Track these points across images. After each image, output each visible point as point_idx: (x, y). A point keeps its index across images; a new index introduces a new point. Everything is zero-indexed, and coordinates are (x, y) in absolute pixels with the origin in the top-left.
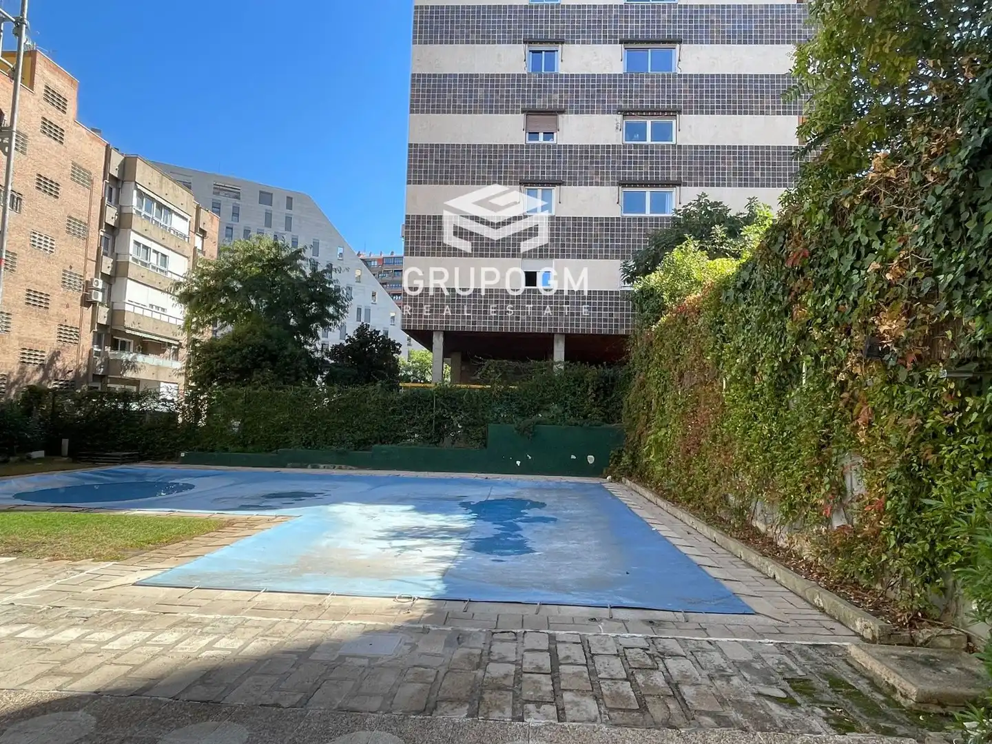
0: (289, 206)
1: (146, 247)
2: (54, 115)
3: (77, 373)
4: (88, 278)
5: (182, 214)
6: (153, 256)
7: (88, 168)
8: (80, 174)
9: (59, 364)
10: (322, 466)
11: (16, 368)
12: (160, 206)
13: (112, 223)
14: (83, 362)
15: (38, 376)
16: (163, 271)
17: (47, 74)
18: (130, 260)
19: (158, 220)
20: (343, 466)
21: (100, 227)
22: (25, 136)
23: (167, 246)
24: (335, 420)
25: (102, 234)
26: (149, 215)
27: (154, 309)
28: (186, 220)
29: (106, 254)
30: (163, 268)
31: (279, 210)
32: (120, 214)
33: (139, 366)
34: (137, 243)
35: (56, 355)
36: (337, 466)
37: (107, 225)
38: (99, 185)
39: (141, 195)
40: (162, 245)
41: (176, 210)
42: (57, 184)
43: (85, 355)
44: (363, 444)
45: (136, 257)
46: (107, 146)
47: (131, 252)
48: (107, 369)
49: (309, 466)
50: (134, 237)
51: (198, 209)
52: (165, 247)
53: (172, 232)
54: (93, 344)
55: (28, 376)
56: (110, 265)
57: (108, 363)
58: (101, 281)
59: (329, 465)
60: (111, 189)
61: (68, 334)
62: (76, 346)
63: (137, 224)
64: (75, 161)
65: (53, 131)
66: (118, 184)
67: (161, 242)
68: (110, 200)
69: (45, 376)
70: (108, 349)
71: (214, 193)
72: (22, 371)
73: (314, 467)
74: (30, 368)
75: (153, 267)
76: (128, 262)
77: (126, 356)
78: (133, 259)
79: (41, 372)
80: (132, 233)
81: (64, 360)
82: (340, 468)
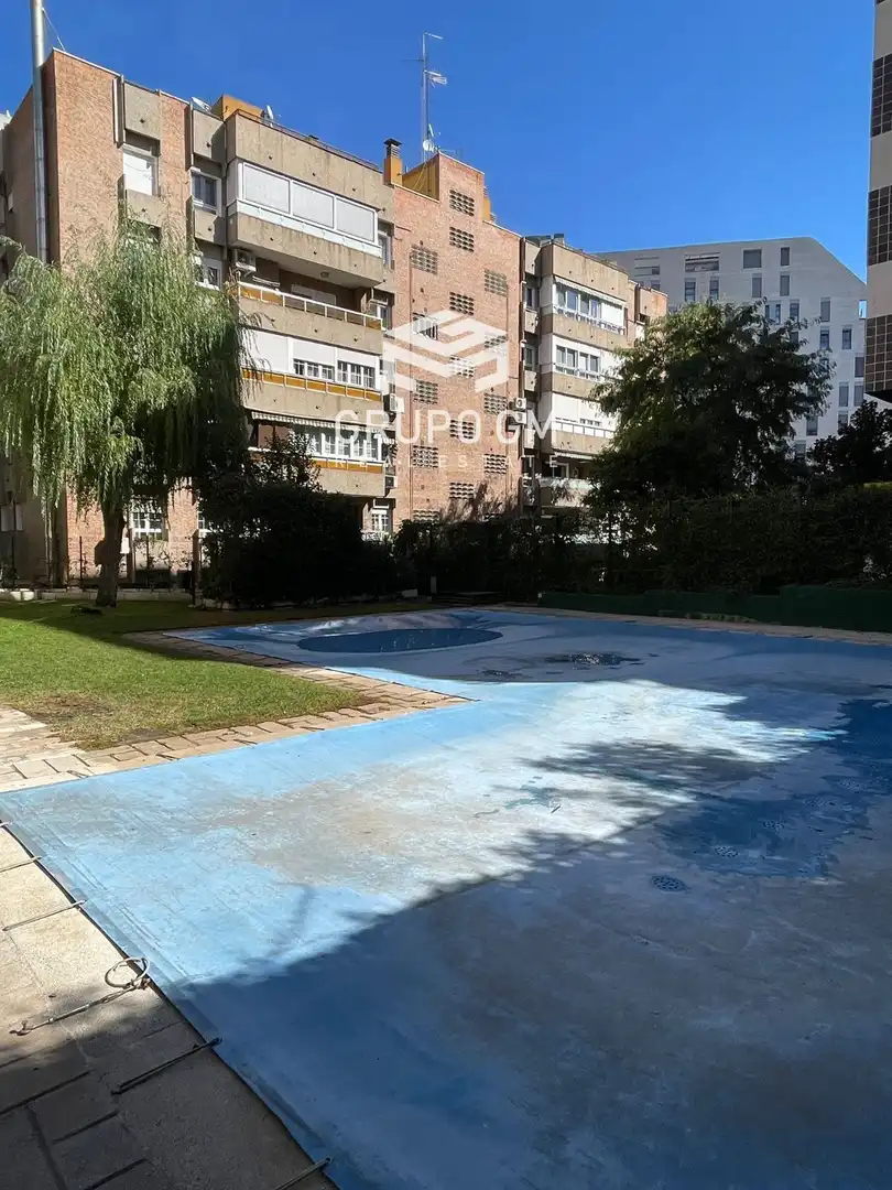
0: (785, 260)
1: (572, 352)
2: (462, 222)
3: (508, 505)
4: (511, 399)
5: (615, 301)
6: (581, 360)
7: (500, 272)
8: (494, 282)
9: (488, 498)
10: (705, 615)
11: (445, 504)
12: (586, 298)
13: (532, 330)
14: (513, 493)
15: (468, 512)
16: (593, 376)
17: (452, 176)
18: (554, 370)
19: (584, 315)
20: (736, 617)
21: (520, 338)
22: (435, 254)
23: (598, 345)
24: (730, 546)
25: (523, 345)
26: (572, 311)
27: (586, 424)
28: (620, 307)
29: (527, 368)
30: (594, 373)
31: (771, 271)
32: (541, 318)
33: (572, 492)
34: (561, 349)
35: (483, 489)
36: (727, 617)
37: (527, 333)
38: (516, 289)
39: (562, 289)
40: (590, 345)
41: (605, 297)
42: (471, 299)
43: (515, 485)
44: (770, 585)
45: (561, 365)
46: (521, 242)
47: (554, 360)
48: (538, 500)
49: (688, 615)
50: (556, 341)
51: (637, 291)
52: (595, 346)
53: (603, 326)
54: (523, 472)
55: (459, 511)
56: (534, 380)
57: (538, 491)
58: (524, 400)
59: (715, 615)
60: (530, 291)
61: (496, 463)
62: (504, 476)
63: (559, 324)
64: (488, 267)
65: (463, 240)
66: (535, 283)
67: (591, 342)
68: (530, 304)
69: (475, 511)
70: (538, 476)
71: (687, 271)
72: (453, 507)
73: (693, 617)
74: (461, 504)
75: (582, 374)
76: (551, 373)
77: (556, 483)
78: (558, 368)
79: (471, 508)
80: (554, 337)
81: (493, 493)
82: (732, 621)
